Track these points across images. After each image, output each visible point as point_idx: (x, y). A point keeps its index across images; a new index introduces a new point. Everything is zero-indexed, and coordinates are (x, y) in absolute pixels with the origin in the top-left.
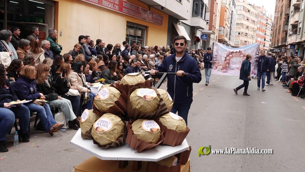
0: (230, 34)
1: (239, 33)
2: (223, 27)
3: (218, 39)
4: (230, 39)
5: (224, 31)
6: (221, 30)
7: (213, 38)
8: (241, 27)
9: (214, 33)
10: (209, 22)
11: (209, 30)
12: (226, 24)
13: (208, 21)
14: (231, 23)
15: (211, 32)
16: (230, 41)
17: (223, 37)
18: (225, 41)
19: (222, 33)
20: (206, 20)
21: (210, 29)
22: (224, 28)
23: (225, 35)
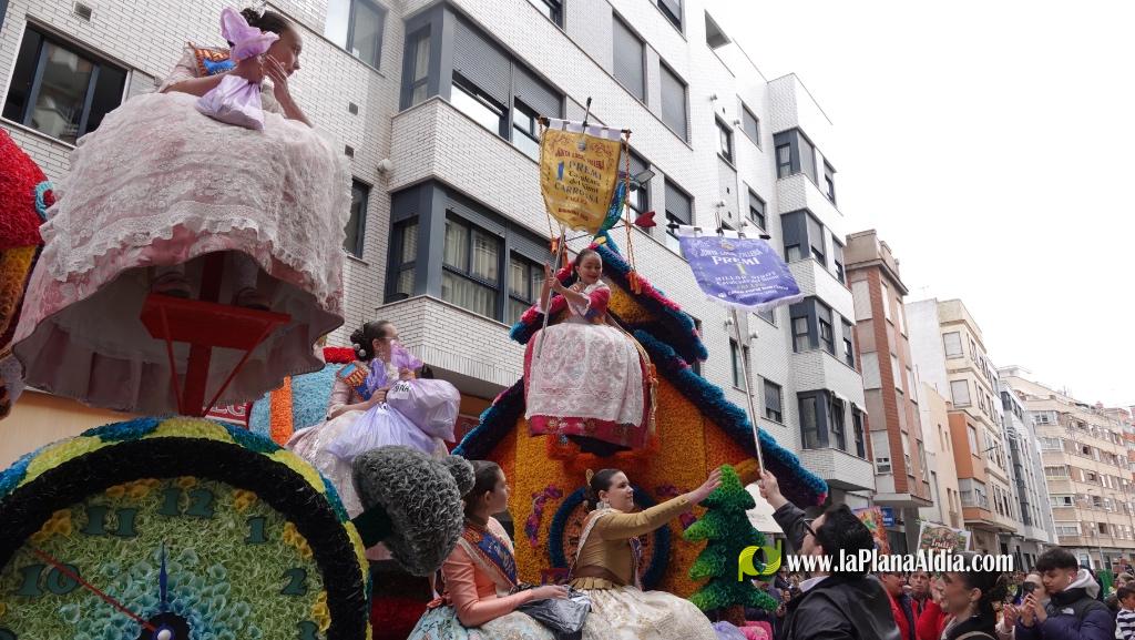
0: (1024, 504)
1: (1067, 500)
2: (975, 479)
3: (966, 524)
4: (1027, 521)
5: (983, 493)
6: (969, 492)
7: (937, 519)
8: (1067, 477)
9: (923, 502)
10: (890, 463)
11: (899, 491)
12: (987, 471)
13: (886, 460)
14: (1017, 466)
15: (906, 497)
16: (1034, 529)
17: (983, 515)
18: (1001, 530)
19: (975, 501)
20: (879, 460)
21: (901, 488)
22: (984, 483)
23: (992, 507)
